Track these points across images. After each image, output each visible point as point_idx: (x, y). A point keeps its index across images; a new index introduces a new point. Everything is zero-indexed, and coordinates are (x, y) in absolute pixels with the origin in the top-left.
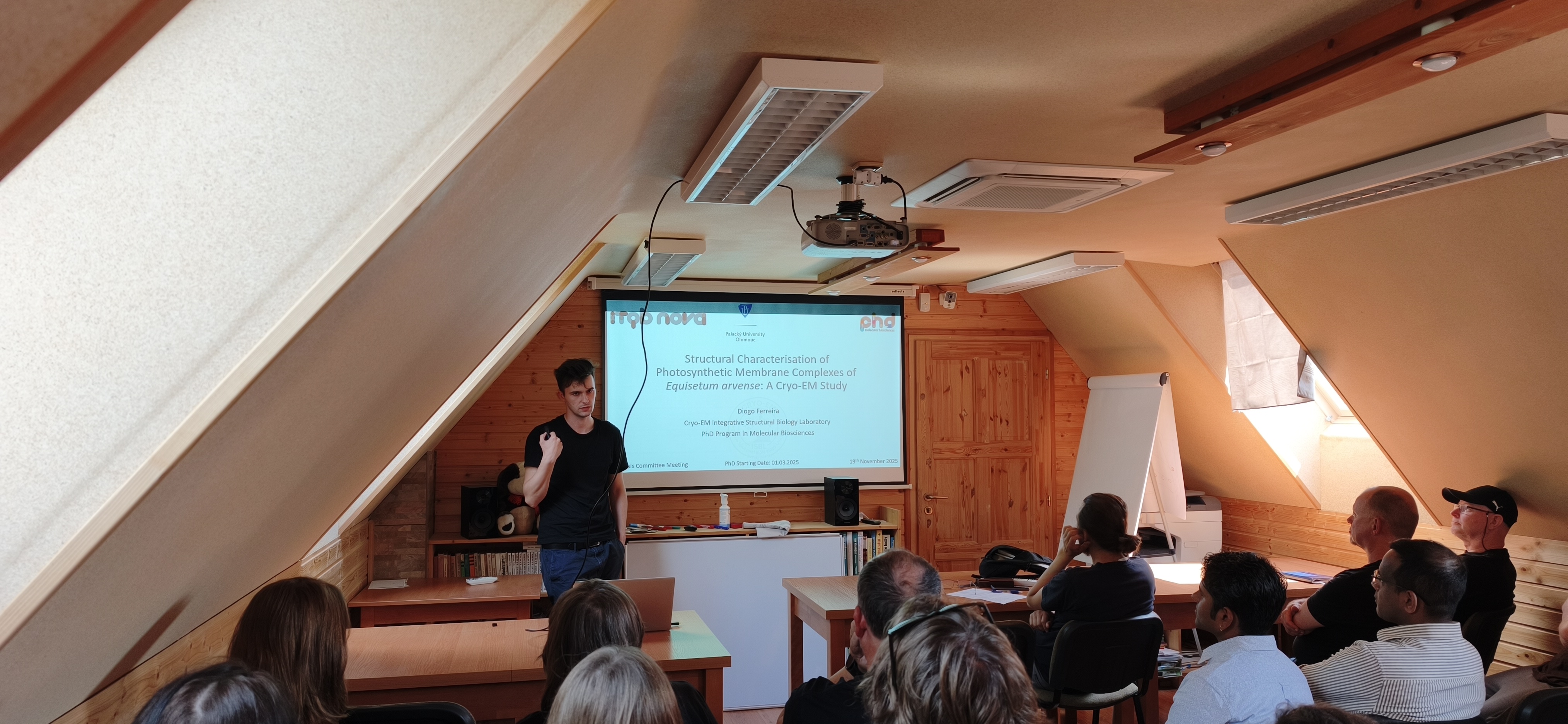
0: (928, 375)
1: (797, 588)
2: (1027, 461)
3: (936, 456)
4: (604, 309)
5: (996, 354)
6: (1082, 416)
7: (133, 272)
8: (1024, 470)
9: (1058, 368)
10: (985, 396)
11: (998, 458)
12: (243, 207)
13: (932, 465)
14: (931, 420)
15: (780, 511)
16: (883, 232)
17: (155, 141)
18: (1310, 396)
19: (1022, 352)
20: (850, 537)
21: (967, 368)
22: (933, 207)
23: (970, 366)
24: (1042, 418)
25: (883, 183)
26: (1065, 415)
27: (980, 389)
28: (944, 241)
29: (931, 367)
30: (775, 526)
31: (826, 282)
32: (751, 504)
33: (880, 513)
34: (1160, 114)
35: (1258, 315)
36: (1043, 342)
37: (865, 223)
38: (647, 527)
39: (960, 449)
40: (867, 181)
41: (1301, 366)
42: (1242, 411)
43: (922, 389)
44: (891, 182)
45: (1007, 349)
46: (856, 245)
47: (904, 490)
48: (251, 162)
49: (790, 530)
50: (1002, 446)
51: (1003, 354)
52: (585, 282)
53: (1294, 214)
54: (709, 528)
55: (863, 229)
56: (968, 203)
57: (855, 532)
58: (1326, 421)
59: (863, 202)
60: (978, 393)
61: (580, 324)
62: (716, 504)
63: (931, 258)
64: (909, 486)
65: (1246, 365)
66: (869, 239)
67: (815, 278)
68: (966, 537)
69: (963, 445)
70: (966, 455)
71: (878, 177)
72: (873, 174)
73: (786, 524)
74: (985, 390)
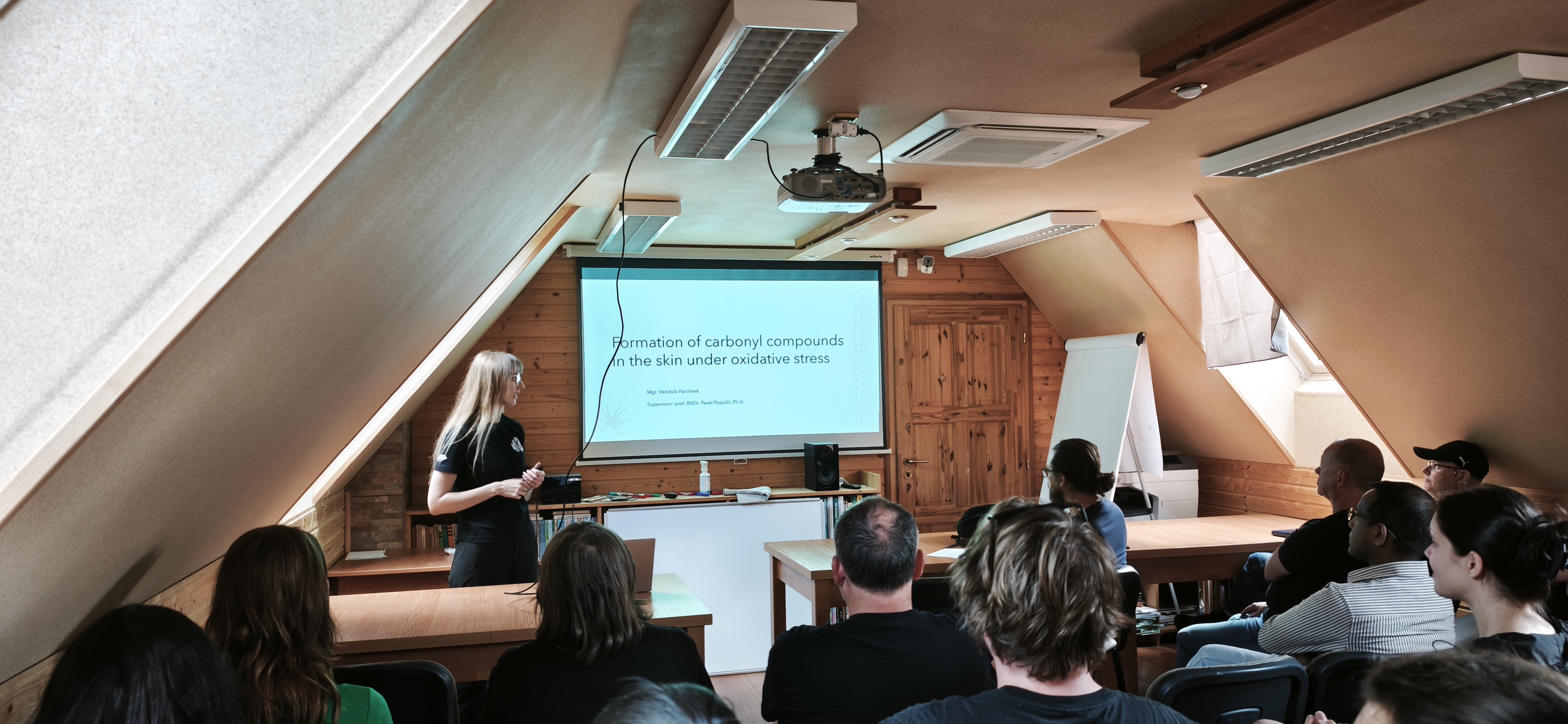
0: (907, 340)
1: (780, 551)
2: (1005, 424)
3: (915, 421)
4: (579, 277)
5: (974, 318)
6: (1060, 379)
7: (83, 189)
8: (1002, 433)
9: (1035, 331)
10: (963, 360)
11: (977, 422)
12: (197, 123)
13: (911, 430)
14: (910, 386)
15: (761, 478)
16: (859, 185)
17: (102, 53)
18: (1283, 350)
19: (999, 317)
20: (830, 501)
21: (945, 333)
22: (910, 162)
23: (948, 331)
24: (1019, 382)
25: (859, 135)
26: (1043, 378)
27: (958, 354)
28: (921, 200)
29: (910, 332)
30: (755, 492)
31: (803, 247)
32: (732, 471)
33: (859, 479)
34: (1136, 57)
35: (1232, 272)
36: (1021, 306)
37: (841, 176)
38: (627, 495)
39: (939, 413)
40: (843, 133)
41: (1275, 321)
42: (1219, 368)
43: (901, 354)
44: (867, 134)
45: (984, 314)
46: (833, 199)
47: (884, 455)
48: (204, 76)
49: (771, 495)
50: (980, 410)
51: (982, 318)
52: (560, 249)
53: (1269, 165)
54: (689, 495)
55: (839, 182)
56: (944, 158)
57: (835, 497)
58: (1301, 377)
59: (839, 155)
60: (957, 358)
61: (556, 292)
62: (696, 472)
63: (908, 217)
64: (889, 451)
65: (1221, 322)
66: (845, 192)
67: (792, 243)
68: (946, 500)
69: (942, 409)
70: (945, 419)
71: (854, 129)
72: (849, 125)
73: (766, 490)
74: (963, 354)
